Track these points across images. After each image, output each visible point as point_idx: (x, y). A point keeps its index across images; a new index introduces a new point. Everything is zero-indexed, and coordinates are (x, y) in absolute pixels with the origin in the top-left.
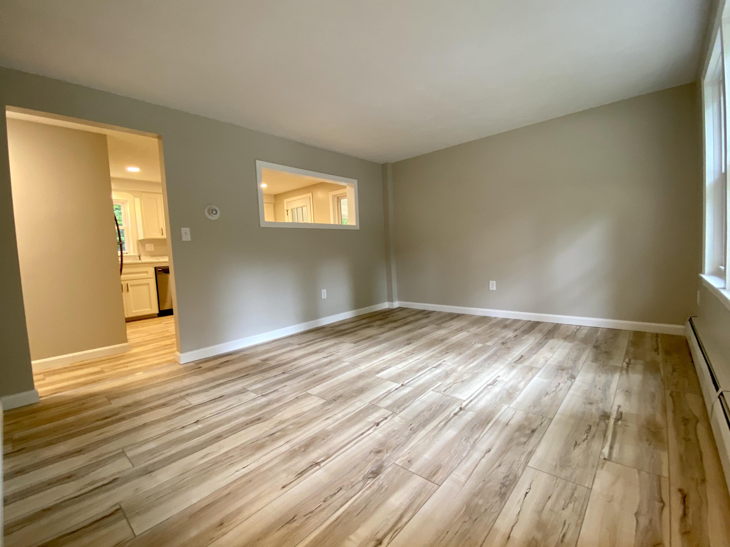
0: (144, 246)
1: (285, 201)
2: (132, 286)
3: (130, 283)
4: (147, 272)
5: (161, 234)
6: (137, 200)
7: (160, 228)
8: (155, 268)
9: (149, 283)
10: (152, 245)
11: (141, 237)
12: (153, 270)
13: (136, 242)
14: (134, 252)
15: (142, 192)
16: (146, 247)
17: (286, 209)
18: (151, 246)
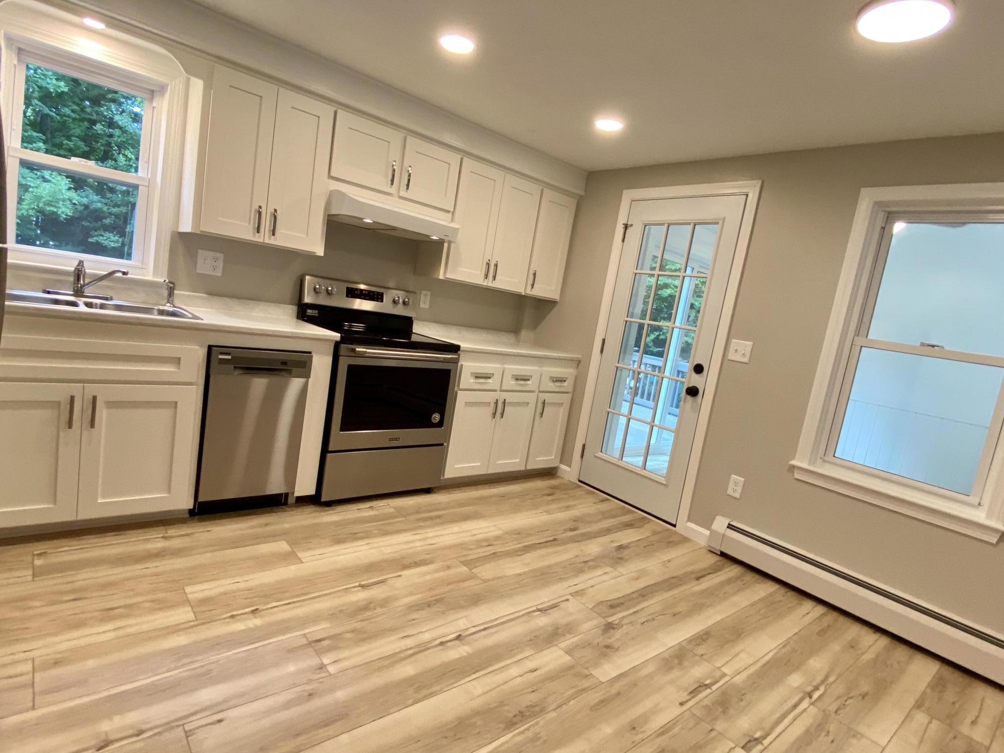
0: (192, 256)
1: (628, 195)
2: (111, 405)
3: (104, 393)
4: (177, 361)
5: (251, 227)
6: (197, 86)
7: (255, 207)
8: (210, 348)
9: (176, 403)
10: (221, 256)
11: (186, 227)
12: (201, 353)
13: (168, 238)
14: (156, 272)
15: (219, 58)
16: (200, 261)
17: (622, 220)
18: (215, 259)
